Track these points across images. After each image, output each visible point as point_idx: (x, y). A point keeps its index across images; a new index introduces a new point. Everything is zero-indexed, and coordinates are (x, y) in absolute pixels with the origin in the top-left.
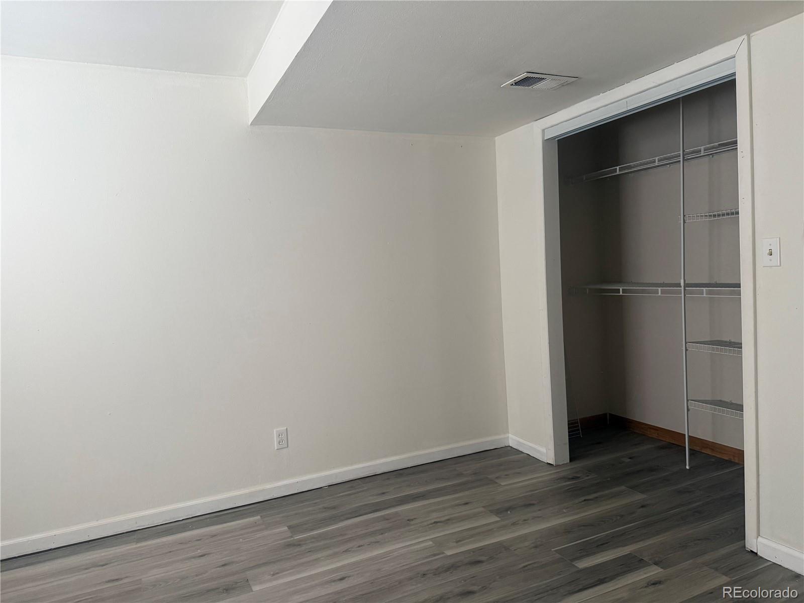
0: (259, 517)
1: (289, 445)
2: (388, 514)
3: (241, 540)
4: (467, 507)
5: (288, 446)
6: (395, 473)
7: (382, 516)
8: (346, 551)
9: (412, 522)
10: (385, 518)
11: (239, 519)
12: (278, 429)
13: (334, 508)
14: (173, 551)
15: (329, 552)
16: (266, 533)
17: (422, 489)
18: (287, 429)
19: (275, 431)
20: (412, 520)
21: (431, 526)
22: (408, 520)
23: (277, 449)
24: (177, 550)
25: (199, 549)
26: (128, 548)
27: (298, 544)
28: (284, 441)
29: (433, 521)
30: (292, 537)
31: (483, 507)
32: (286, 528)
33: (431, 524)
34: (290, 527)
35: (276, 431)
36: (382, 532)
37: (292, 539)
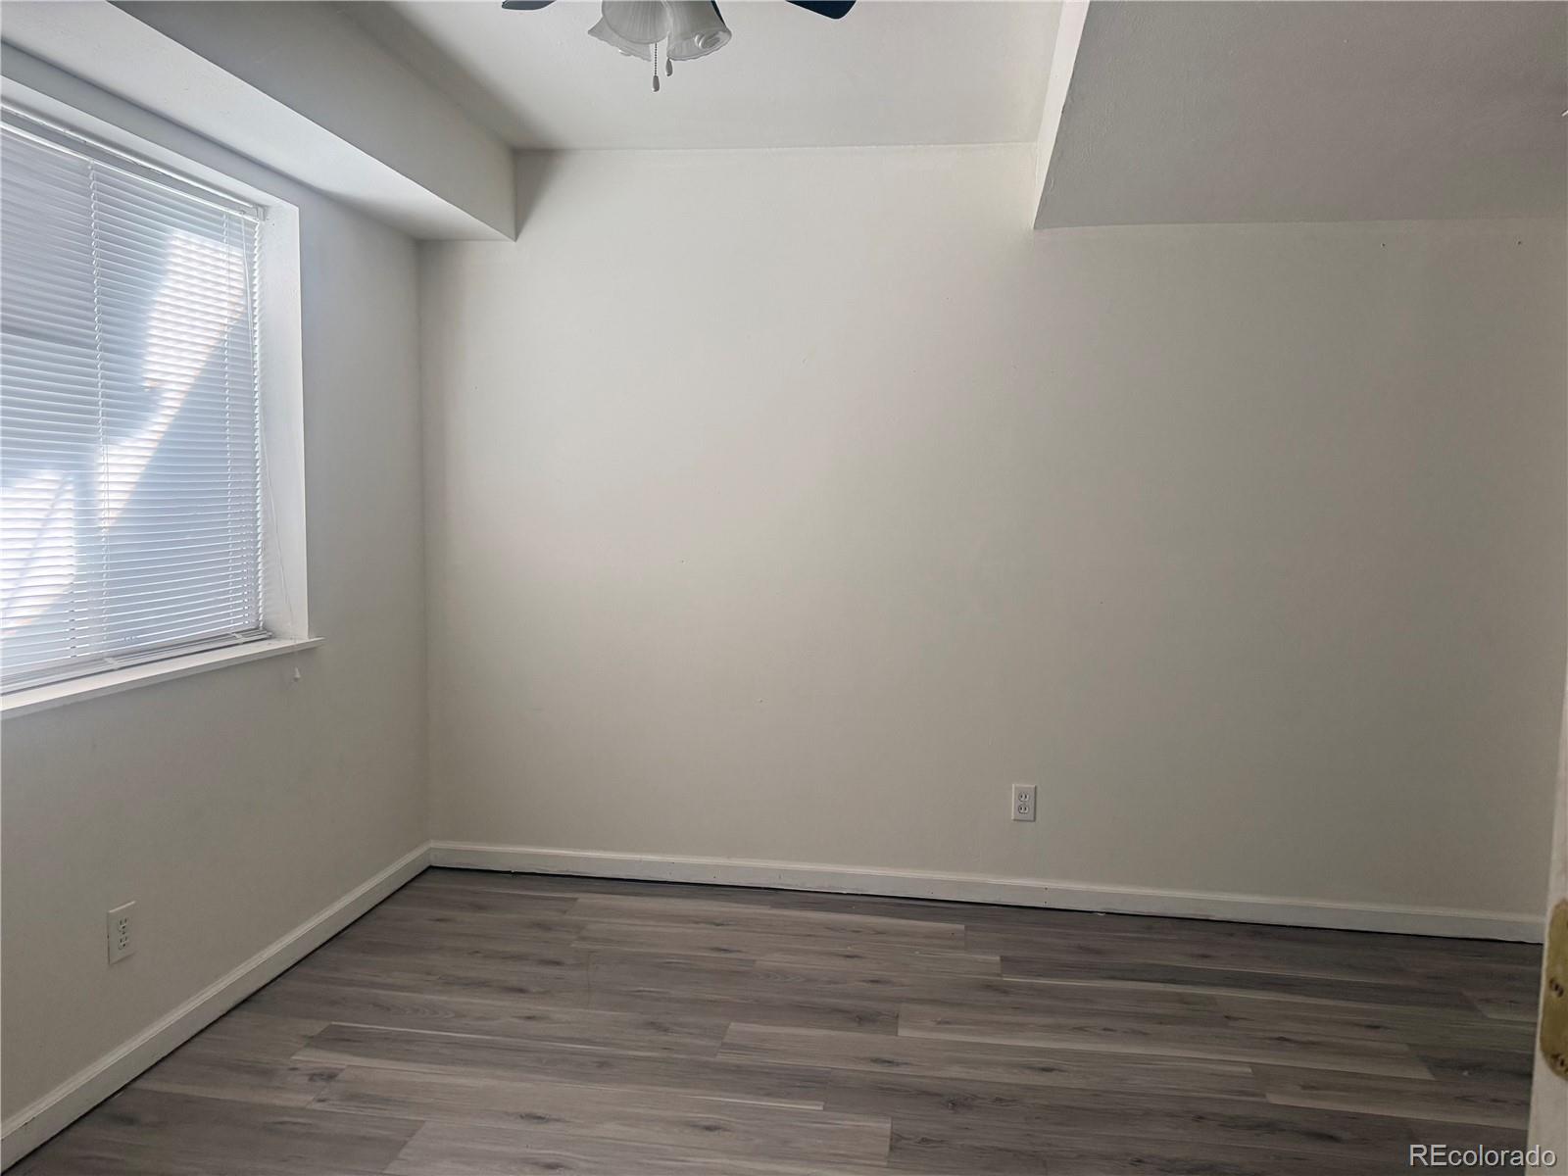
0: (962, 927)
1: (1038, 818)
2: (1193, 995)
3: (917, 953)
4: (1371, 1034)
5: (1035, 820)
6: (1249, 927)
7: (1179, 994)
8: (1081, 1029)
9: (1231, 1023)
10: (1182, 999)
11: (934, 920)
12: (1018, 785)
13: (1097, 952)
14: (814, 936)
15: (1049, 1020)
16: (961, 954)
17: (1287, 972)
18: (1036, 788)
19: (1013, 786)
20: (1236, 1019)
21: (1269, 1042)
22: (1227, 1017)
23: (1015, 820)
24: (822, 936)
25: (850, 945)
26: (758, 911)
27: (1003, 989)
28: (1029, 807)
29: (1277, 1035)
30: (998, 975)
31: (1410, 1045)
32: (998, 958)
33: (1270, 1039)
34: (1003, 959)
35: (1016, 788)
36: (1161, 1020)
37: (999, 978)
